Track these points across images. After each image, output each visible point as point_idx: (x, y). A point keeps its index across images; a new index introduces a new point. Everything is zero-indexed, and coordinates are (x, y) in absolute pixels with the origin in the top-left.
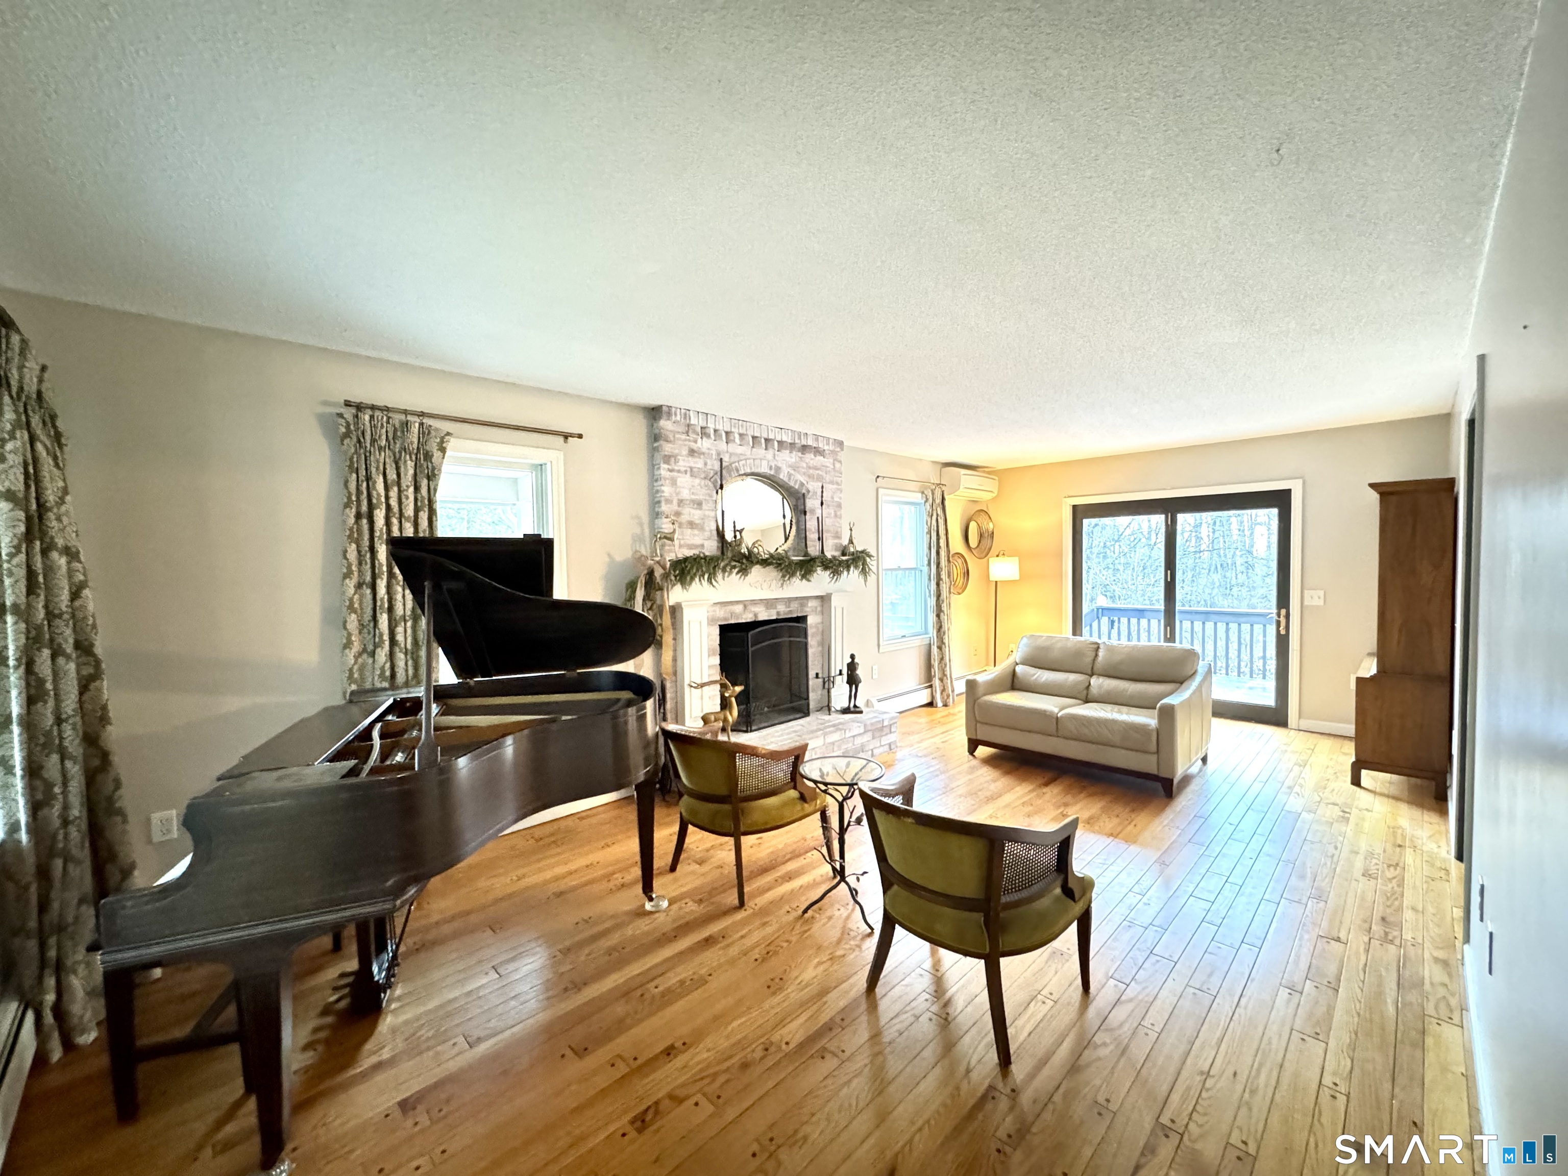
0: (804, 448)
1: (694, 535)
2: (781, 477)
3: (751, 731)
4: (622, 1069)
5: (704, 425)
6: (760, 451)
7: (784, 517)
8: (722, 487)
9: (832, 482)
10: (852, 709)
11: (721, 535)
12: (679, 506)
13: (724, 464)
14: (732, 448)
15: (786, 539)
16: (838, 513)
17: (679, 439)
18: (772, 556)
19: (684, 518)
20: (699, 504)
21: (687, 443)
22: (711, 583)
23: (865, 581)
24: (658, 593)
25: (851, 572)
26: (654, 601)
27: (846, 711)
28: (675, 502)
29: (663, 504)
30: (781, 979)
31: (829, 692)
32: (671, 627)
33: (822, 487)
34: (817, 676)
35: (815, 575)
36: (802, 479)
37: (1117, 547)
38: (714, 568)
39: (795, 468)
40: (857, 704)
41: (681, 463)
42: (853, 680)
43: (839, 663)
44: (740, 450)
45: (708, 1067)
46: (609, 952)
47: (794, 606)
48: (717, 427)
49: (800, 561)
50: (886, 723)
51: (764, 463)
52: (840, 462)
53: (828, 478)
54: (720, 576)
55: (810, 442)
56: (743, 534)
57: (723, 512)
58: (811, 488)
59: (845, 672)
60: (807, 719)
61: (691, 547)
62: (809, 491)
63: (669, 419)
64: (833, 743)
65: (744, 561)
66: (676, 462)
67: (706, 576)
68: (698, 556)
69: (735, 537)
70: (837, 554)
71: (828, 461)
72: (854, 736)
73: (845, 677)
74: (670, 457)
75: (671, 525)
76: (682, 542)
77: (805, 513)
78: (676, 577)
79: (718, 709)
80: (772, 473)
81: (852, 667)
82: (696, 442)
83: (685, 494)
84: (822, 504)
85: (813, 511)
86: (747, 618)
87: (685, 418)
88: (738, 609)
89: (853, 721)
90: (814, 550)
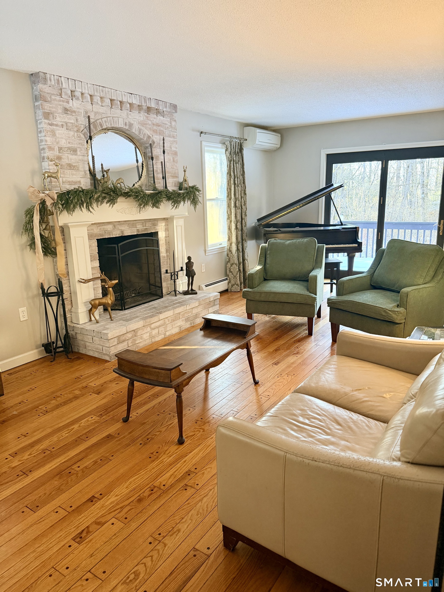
0: (149, 109)
1: (73, 174)
2: (134, 131)
3: (125, 309)
4: (62, 513)
5: (73, 89)
6: (117, 112)
7: (137, 161)
8: (91, 138)
9: (169, 136)
10: (190, 292)
11: (93, 174)
12: (59, 153)
13: (92, 121)
14: (96, 108)
15: (140, 178)
16: (175, 159)
17: (55, 100)
18: (131, 190)
19: (65, 161)
20: (74, 151)
21: (61, 103)
22: (89, 210)
23: (195, 208)
24: (50, 217)
25: (186, 202)
26: (48, 223)
27: (186, 293)
28: (56, 149)
29: (47, 150)
30: (157, 452)
31: (175, 282)
32: (62, 242)
33: (164, 140)
34: (167, 272)
35: (162, 204)
36: (148, 132)
37: (351, 183)
38: (90, 198)
39: (143, 124)
40: (194, 288)
41: (58, 119)
42: (190, 274)
43: (181, 262)
44: (102, 110)
45: (117, 504)
46: (44, 451)
47: (148, 225)
48: (83, 92)
49: (151, 193)
50: (211, 300)
51: (121, 120)
52: (175, 121)
53: (167, 132)
54: (95, 205)
55: (153, 105)
56: (109, 173)
57: (93, 157)
58: (155, 140)
59: (184, 268)
60: (162, 300)
61: (70, 183)
62: (154, 142)
63: (45, 84)
64: (179, 313)
65: (112, 193)
66: (54, 118)
67: (85, 205)
68: (78, 190)
69: (104, 176)
70: (176, 189)
71: (165, 120)
72: (192, 308)
73: (185, 272)
74: (48, 114)
75: (55, 167)
76: (64, 179)
77: (152, 159)
78: (62, 205)
79: (101, 296)
80: (127, 128)
81: (189, 264)
82: (68, 102)
83: (63, 143)
84: (164, 152)
85: (157, 157)
86: (116, 234)
87: (58, 84)
88: (110, 227)
89: (191, 299)
90: (160, 185)
